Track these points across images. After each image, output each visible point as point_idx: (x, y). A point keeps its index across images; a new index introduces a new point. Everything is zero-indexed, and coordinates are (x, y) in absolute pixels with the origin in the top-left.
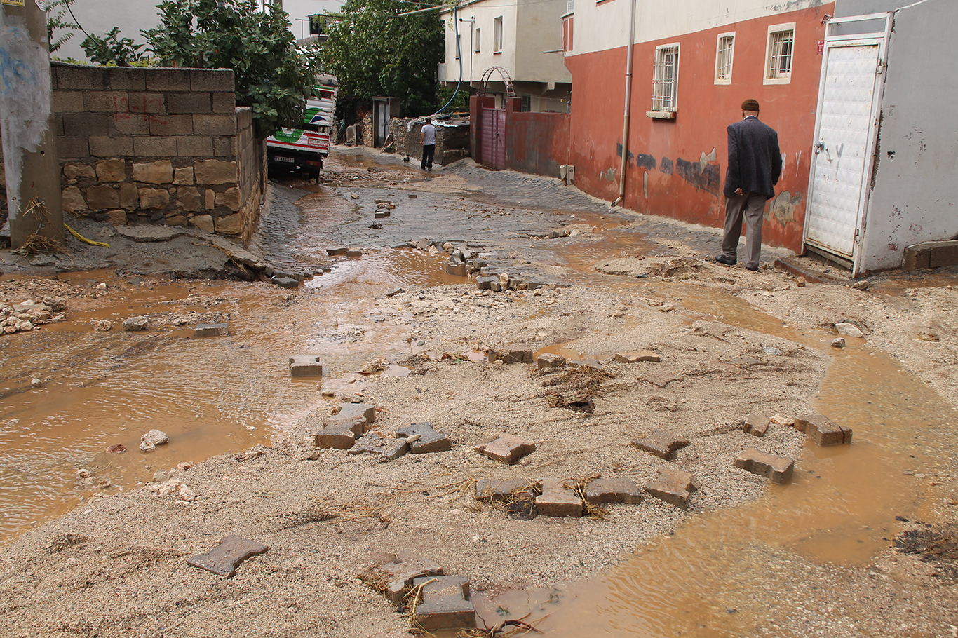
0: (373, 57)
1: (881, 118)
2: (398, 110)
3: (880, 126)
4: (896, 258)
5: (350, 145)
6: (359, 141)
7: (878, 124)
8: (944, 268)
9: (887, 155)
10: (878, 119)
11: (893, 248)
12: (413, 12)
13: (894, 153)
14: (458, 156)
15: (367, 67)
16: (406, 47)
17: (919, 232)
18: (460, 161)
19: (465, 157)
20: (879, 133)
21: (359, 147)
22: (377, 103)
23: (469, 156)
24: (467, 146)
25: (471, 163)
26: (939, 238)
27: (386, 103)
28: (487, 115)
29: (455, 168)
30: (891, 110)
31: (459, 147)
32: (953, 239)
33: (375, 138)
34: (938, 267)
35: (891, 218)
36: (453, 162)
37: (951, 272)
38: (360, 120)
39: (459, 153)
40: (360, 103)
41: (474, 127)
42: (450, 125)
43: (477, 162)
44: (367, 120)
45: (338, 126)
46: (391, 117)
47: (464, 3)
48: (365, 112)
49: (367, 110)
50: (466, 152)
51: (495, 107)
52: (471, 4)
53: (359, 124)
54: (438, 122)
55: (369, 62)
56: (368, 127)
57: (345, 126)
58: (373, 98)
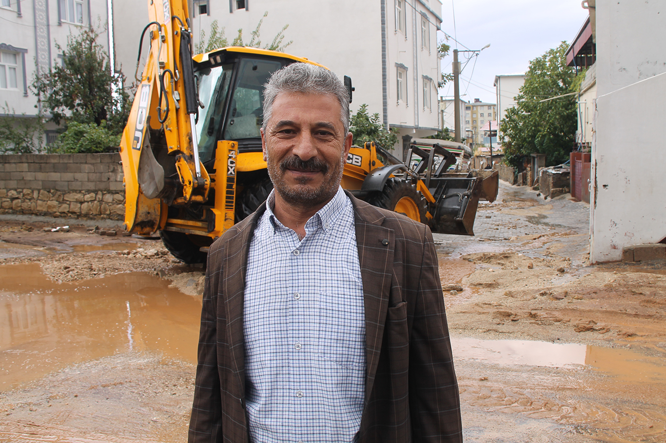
0: (531, 128)
1: (596, 163)
2: (544, 162)
3: (596, 169)
4: (617, 255)
5: (519, 185)
6: (524, 183)
7: (594, 167)
8: (643, 262)
9: (601, 187)
10: (594, 164)
11: (614, 247)
12: (555, 97)
13: (607, 186)
14: (561, 192)
15: (528, 135)
16: (551, 121)
17: (632, 237)
18: (562, 196)
19: (566, 193)
20: (596, 174)
21: (524, 186)
22: (534, 158)
23: (569, 192)
24: (568, 186)
25: (569, 196)
26: (649, 242)
27: (537, 157)
28: (577, 165)
29: (557, 200)
30: (602, 159)
31: (563, 186)
32: (659, 243)
33: (532, 181)
34: (639, 261)
35: (610, 228)
36: (558, 196)
37: (648, 265)
38: (525, 169)
39: (562, 190)
40: (526, 158)
41: (571, 173)
42: (558, 172)
43: (572, 196)
44: (529, 169)
45: (514, 173)
46: (539, 167)
47: (582, 91)
48: (528, 164)
49: (528, 162)
50: (567, 190)
51: (581, 160)
52: (585, 91)
53: (525, 172)
54: (552, 170)
55: (529, 132)
56: (529, 173)
57: (518, 173)
58: (532, 155)
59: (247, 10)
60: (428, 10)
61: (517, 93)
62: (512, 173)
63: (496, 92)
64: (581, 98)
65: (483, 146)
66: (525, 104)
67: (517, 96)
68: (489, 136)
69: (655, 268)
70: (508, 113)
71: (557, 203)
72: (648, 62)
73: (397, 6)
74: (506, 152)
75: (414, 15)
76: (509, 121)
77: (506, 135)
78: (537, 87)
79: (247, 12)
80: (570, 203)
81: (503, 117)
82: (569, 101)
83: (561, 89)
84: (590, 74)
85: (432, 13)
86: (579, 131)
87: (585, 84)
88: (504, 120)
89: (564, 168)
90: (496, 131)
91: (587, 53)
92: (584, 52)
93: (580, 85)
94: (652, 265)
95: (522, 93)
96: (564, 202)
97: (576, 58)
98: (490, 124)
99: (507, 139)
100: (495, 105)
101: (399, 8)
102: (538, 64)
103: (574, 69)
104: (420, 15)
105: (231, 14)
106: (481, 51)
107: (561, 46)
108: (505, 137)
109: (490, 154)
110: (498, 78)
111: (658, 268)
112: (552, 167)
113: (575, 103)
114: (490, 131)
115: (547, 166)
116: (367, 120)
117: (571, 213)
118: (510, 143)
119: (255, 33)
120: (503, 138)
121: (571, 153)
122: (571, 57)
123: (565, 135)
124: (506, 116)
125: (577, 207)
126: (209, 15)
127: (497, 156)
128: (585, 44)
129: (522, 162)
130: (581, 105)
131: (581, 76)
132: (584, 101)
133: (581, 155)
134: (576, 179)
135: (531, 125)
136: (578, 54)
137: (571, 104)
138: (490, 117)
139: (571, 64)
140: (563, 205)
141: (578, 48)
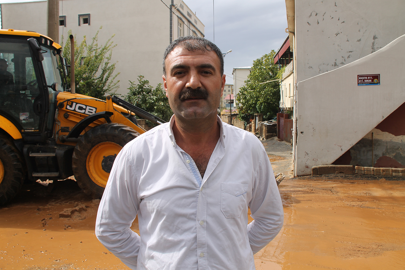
0: (254, 99)
1: (297, 120)
2: (262, 118)
3: (297, 123)
4: (309, 171)
6: (250, 130)
7: (296, 122)
8: (323, 175)
9: (301, 133)
10: (296, 120)
11: (307, 167)
13: (303, 132)
14: (272, 136)
15: (252, 103)
16: (265, 95)
17: (317, 162)
18: (272, 138)
19: (274, 136)
20: (297, 125)
22: (256, 116)
23: (276, 136)
24: (276, 132)
25: (276, 138)
26: (326, 164)
27: (257, 116)
28: (281, 121)
29: (269, 140)
30: (300, 117)
31: (273, 133)
32: (331, 164)
33: (255, 129)
34: (321, 175)
35: (305, 156)
36: (270, 138)
37: (326, 177)
38: (251, 122)
39: (272, 135)
40: (251, 116)
41: (277, 125)
42: (270, 124)
43: (278, 138)
44: (253, 122)
45: (244, 125)
46: (259, 121)
47: (283, 79)
48: (252, 119)
49: (253, 119)
50: (275, 134)
51: (283, 117)
52: (285, 79)
53: (251, 124)
54: (266, 123)
55: (253, 101)
56: (253, 125)
57: (247, 124)
58: (255, 114)
59: (89, 24)
60: (197, 29)
61: (247, 79)
62: (243, 125)
63: (233, 78)
64: (282, 82)
65: (226, 108)
66: (251, 85)
67: (246, 80)
68: (229, 103)
69: (329, 179)
70: (241, 90)
71: (270, 142)
72: (324, 64)
73: (179, 26)
74: (240, 113)
75: (189, 32)
76: (242, 94)
77: (240, 103)
78: (257, 75)
79: (89, 26)
80: (277, 142)
81: (238, 92)
82: (275, 84)
83: (271, 77)
84: (288, 69)
85: (199, 31)
86: (281, 101)
87: (285, 75)
88: (239, 94)
89: (274, 121)
90: (233, 100)
91: (286, 58)
92: (284, 56)
93: (282, 75)
94: (328, 177)
95: (249, 79)
96: (274, 141)
97: (280, 60)
98: (230, 96)
99: (241, 105)
100: (233, 85)
101: (180, 28)
102: (258, 63)
103: (278, 66)
104: (192, 32)
105: (80, 27)
106: (227, 54)
107: (271, 53)
108: (239, 104)
109: (230, 113)
110: (235, 70)
111: (331, 179)
112: (267, 121)
113: (279, 85)
114: (230, 100)
115: (263, 121)
116: (162, 92)
117: (278, 148)
118: (242, 107)
119: (94, 39)
120: (238, 104)
121: (277, 114)
122: (277, 59)
123: (274, 103)
124: (240, 91)
125: (281, 144)
126: (65, 26)
127: (234, 115)
128: (285, 52)
129: (249, 119)
130: (282, 86)
131: (283, 70)
132: (284, 84)
133: (283, 115)
134: (281, 128)
135: (254, 97)
136: (281, 57)
137: (277, 86)
138: (229, 92)
139: (277, 63)
140: (273, 143)
141: (281, 54)
